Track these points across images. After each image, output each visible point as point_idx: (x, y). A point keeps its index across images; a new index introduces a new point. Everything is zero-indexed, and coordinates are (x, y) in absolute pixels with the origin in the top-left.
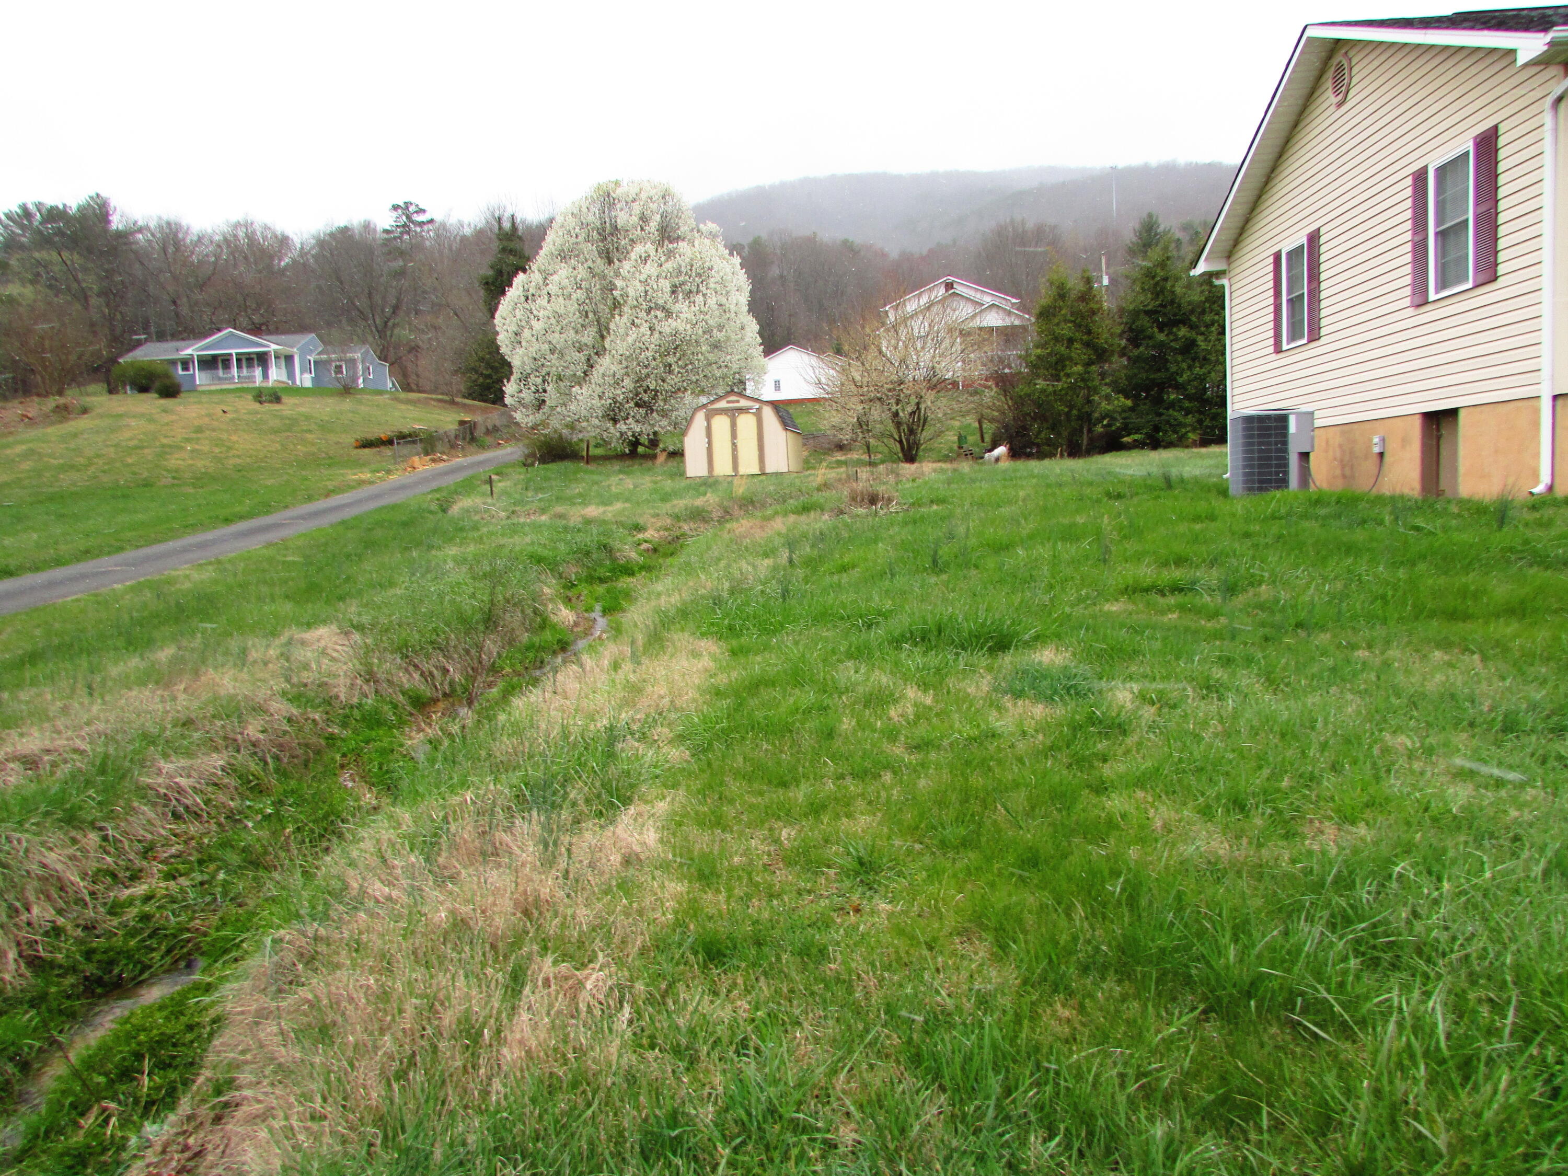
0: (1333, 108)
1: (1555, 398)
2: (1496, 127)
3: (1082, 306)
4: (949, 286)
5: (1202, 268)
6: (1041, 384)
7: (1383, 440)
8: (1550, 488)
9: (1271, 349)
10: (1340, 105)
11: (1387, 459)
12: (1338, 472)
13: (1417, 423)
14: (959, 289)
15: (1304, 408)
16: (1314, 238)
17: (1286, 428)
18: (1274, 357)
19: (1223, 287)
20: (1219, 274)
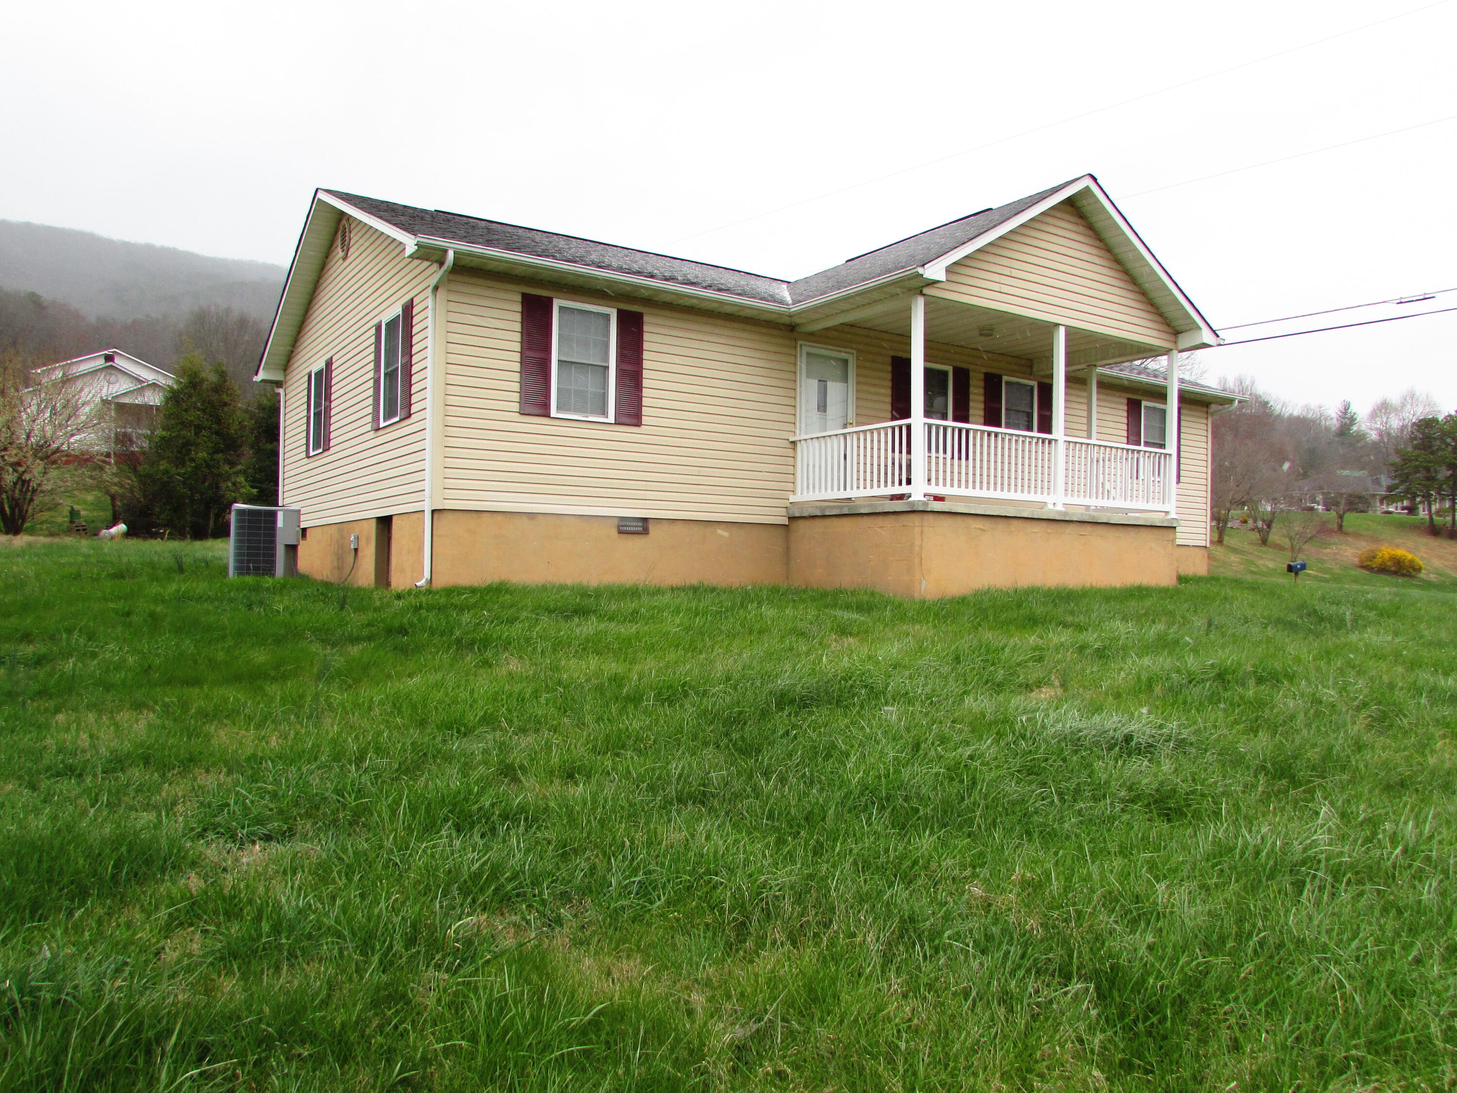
0: (341, 261)
1: (433, 511)
2: (412, 300)
3: (215, 398)
4: (109, 358)
5: (261, 376)
6: (164, 465)
7: (358, 538)
8: (431, 581)
9: (304, 455)
10: (345, 258)
11: (360, 553)
12: (336, 563)
13: (373, 524)
14: (119, 362)
15: (294, 507)
16: (329, 363)
17: (274, 522)
18: (306, 461)
19: (279, 394)
20: (279, 384)
